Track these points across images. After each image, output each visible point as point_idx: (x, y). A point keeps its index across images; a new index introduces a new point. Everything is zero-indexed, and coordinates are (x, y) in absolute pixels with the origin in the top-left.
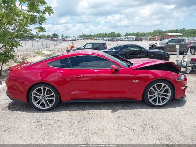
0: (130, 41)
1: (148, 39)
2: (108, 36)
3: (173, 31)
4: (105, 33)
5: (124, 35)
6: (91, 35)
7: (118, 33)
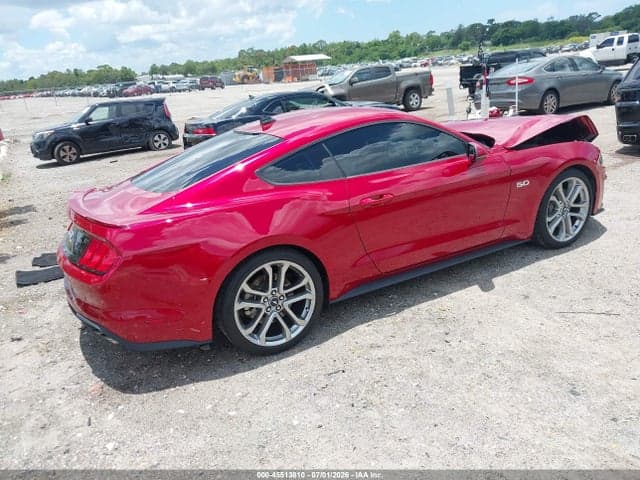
0: (184, 90)
1: (237, 79)
2: (87, 79)
3: (304, 50)
4: (76, 70)
5: (143, 74)
6: (15, 80)
7: (124, 69)
